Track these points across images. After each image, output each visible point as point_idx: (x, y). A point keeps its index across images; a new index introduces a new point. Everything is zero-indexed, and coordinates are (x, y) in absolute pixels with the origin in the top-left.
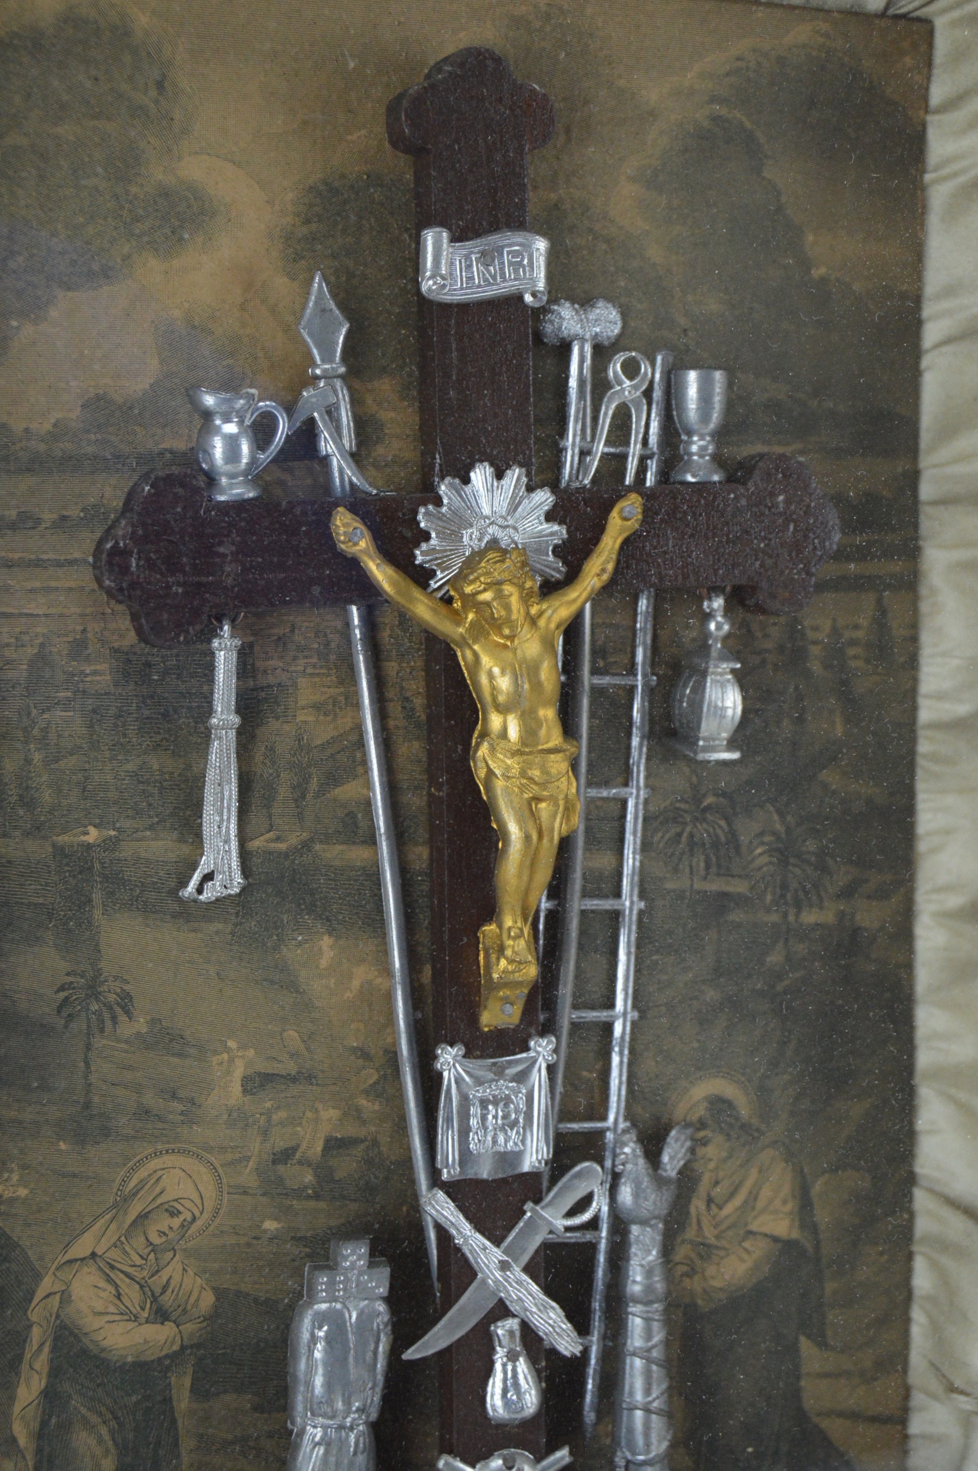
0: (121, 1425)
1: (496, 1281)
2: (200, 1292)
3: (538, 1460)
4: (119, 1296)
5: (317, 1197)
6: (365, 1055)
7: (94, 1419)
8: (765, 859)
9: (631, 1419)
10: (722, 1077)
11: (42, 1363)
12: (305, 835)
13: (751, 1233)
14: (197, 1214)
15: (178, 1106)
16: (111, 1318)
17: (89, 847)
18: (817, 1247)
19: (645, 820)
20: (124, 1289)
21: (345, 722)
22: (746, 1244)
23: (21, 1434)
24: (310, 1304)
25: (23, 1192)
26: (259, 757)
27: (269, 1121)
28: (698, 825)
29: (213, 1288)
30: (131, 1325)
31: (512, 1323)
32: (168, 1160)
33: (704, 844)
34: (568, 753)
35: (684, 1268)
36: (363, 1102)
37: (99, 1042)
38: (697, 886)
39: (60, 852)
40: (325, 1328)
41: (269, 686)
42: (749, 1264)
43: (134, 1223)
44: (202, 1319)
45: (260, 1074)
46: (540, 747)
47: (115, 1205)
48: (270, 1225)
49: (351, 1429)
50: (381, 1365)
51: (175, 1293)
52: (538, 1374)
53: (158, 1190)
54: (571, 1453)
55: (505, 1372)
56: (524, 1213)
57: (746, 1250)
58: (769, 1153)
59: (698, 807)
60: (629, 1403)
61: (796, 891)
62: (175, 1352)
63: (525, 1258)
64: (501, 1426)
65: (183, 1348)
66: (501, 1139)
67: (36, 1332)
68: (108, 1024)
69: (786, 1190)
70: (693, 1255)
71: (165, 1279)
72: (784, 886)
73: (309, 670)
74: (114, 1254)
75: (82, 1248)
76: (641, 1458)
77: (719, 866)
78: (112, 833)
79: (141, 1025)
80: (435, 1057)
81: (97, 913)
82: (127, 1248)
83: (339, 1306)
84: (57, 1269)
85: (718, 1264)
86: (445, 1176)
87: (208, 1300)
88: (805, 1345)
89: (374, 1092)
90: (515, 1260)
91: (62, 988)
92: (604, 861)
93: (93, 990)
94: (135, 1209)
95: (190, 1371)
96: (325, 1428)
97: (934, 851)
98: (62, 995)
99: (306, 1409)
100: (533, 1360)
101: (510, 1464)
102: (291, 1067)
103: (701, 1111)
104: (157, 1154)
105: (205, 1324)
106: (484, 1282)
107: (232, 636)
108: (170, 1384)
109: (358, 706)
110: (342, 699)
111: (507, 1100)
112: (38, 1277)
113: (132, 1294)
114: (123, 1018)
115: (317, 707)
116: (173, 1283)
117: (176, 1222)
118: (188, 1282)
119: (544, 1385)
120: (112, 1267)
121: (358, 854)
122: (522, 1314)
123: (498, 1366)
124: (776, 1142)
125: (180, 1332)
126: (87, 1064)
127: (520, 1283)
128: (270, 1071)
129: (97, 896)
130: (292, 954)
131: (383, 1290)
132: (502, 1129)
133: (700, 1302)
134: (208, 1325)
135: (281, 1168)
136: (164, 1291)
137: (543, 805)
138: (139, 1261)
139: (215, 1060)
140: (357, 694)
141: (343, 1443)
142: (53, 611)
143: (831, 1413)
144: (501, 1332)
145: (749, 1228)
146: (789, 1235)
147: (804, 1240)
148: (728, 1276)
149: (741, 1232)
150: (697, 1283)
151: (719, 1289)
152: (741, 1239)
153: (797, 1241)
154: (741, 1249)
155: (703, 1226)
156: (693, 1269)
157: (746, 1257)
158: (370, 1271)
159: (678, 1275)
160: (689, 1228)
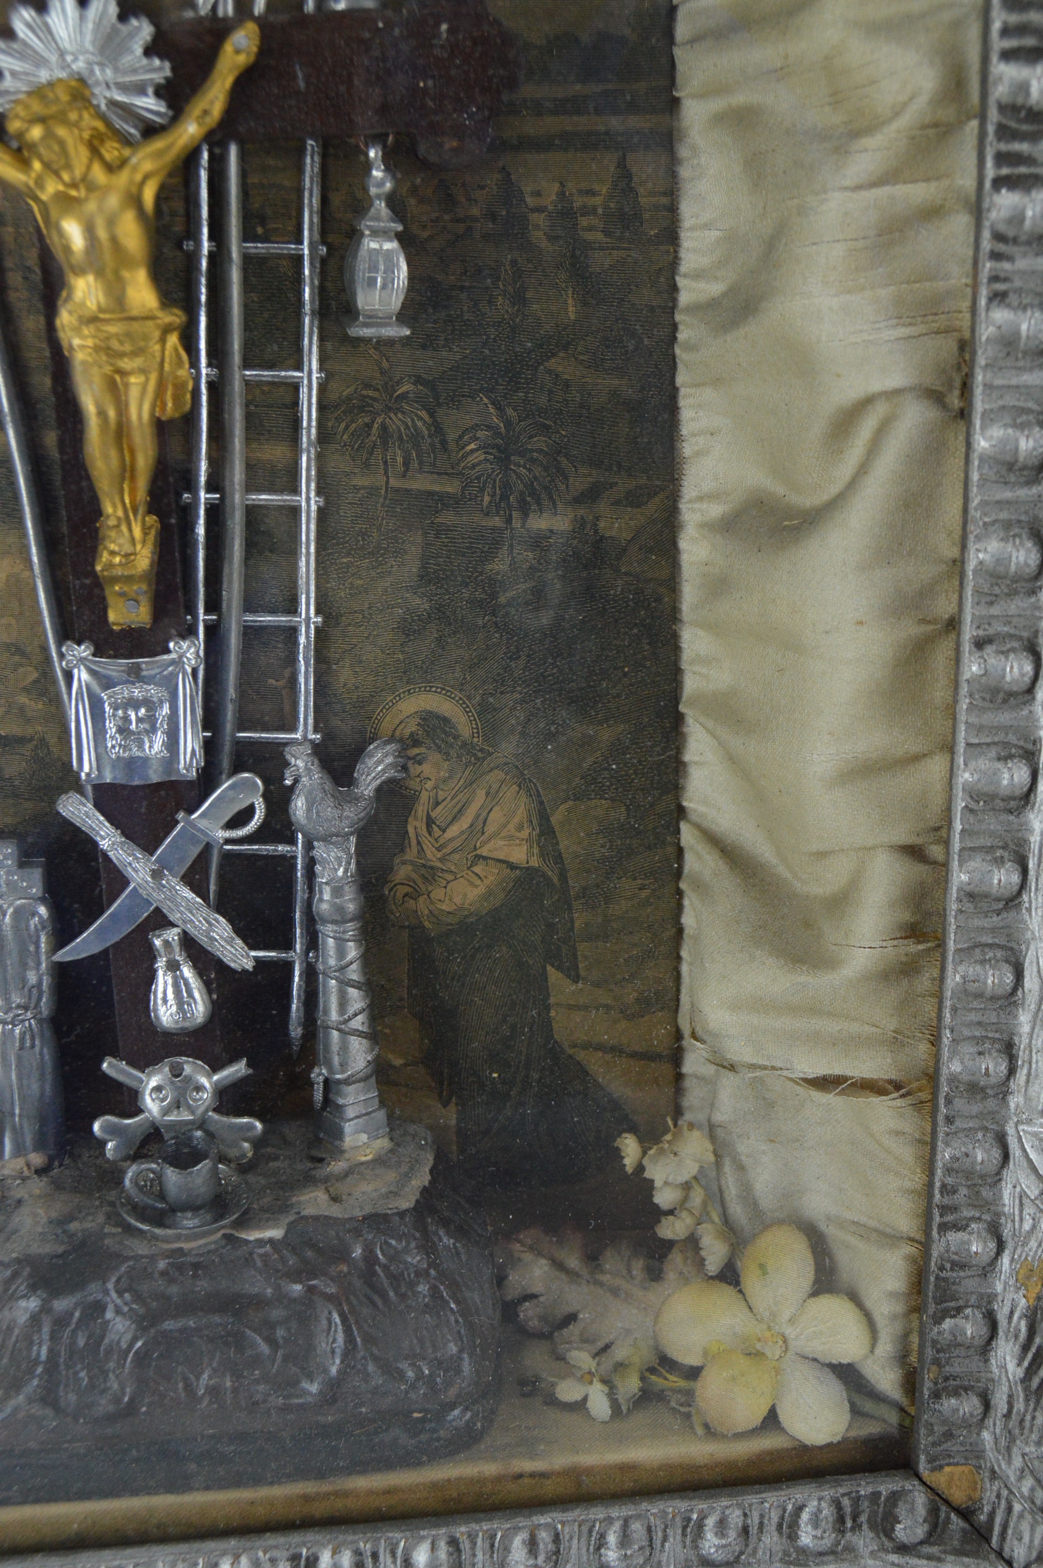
1: (150, 890)
3: (215, 1069)
8: (480, 456)
9: (327, 1037)
10: (436, 692)
13: (479, 857)
18: (563, 877)
19: (321, 408)
22: (476, 869)
28: (392, 415)
31: (172, 935)
33: (400, 438)
34: (159, 321)
35: (407, 889)
38: (393, 482)
42: (481, 890)
46: (125, 315)
49: (13, 1024)
50: (45, 964)
54: (249, 1065)
56: (177, 822)
57: (477, 875)
58: (499, 775)
59: (391, 396)
60: (323, 1021)
61: (522, 493)
63: (181, 869)
64: (168, 1034)
69: (521, 814)
70: (415, 876)
72: (507, 487)
76: (338, 1076)
77: (421, 463)
80: (63, 656)
85: (445, 887)
86: (82, 779)
88: (554, 975)
89: (34, 691)
90: (170, 868)
92: (274, 452)
97: (698, 454)
100: (201, 972)
101: (177, 1072)
103: (412, 727)
106: (136, 891)
119: (215, 996)
122: (182, 925)
123: (160, 973)
124: (505, 764)
127: (179, 892)
131: (38, 890)
133: (427, 924)
137: (133, 380)
141: (8, 1037)
143: (587, 1046)
144: (158, 942)
145: (478, 852)
146: (528, 862)
147: (546, 869)
148: (458, 900)
149: (469, 856)
150: (422, 905)
151: (448, 913)
152: (469, 863)
153: (536, 870)
154: (470, 873)
155: (425, 848)
156: (415, 889)
157: (478, 882)
158: (20, 871)
159: (399, 895)
160: (408, 850)
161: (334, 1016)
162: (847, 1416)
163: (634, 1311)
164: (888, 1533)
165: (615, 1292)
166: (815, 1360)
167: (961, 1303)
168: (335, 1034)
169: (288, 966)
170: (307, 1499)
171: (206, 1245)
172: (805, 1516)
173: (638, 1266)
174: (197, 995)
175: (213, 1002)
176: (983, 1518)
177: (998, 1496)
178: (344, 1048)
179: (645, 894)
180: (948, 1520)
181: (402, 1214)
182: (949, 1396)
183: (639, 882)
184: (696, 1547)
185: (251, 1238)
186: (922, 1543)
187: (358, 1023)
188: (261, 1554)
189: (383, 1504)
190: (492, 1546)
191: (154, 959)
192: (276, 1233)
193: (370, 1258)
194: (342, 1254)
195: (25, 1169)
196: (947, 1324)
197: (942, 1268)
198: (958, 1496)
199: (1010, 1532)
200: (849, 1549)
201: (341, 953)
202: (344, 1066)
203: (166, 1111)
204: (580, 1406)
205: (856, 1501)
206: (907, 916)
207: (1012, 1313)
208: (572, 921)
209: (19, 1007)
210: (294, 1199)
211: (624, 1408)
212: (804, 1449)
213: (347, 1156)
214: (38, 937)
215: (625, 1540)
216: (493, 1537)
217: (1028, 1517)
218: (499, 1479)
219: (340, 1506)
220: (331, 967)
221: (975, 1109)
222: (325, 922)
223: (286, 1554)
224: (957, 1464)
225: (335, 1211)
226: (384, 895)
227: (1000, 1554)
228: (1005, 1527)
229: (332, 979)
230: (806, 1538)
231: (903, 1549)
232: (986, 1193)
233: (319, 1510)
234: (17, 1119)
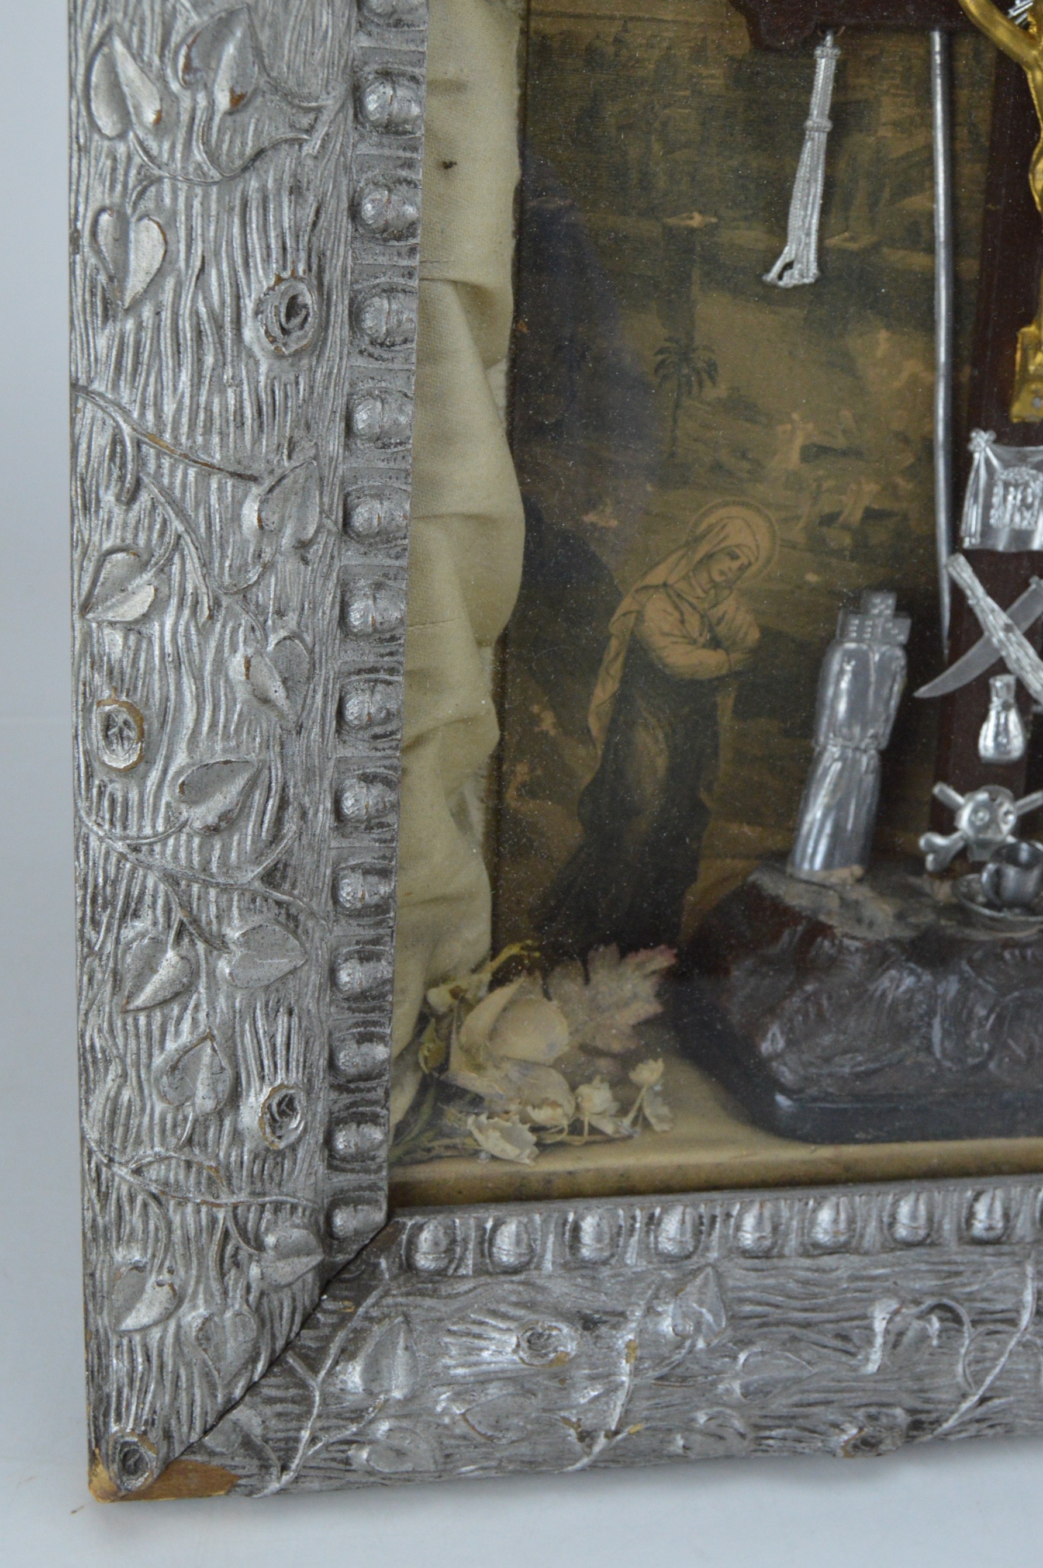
0: (674, 731)
1: (1000, 641)
2: (749, 628)
3: (1017, 797)
4: (682, 622)
5: (853, 558)
6: (906, 441)
7: (653, 721)
11: (617, 669)
12: (875, 239)
14: (753, 559)
15: (746, 465)
16: (674, 639)
17: (692, 231)
20: (687, 617)
21: (920, 140)
23: (594, 725)
24: (841, 643)
25: (614, 523)
26: (842, 165)
27: (819, 486)
30: (689, 648)
31: (1010, 679)
32: (734, 511)
36: (900, 481)
37: (686, 402)
39: (670, 233)
40: (853, 663)
41: (858, 102)
43: (701, 562)
44: (748, 650)
45: (815, 445)
47: (687, 544)
48: (812, 578)
49: (865, 751)
50: (894, 703)
51: (728, 625)
52: (1025, 724)
53: (722, 536)
55: (998, 718)
56: (1028, 585)
63: (1026, 625)
64: (987, 765)
66: (1017, 518)
67: (614, 643)
68: (695, 389)
71: (720, 614)
73: (892, 91)
74: (682, 586)
75: (656, 577)
78: (714, 220)
79: (720, 391)
80: (969, 440)
81: (695, 289)
82: (693, 582)
83: (865, 647)
84: (637, 591)
86: (966, 543)
87: (754, 635)
89: (910, 473)
90: (1018, 624)
91: (661, 351)
93: (685, 355)
94: (703, 549)
95: (733, 694)
96: (844, 748)
98: (660, 357)
99: (828, 731)
101: (994, 798)
102: (841, 442)
104: (726, 504)
105: (749, 656)
106: (989, 641)
107: (834, 46)
108: (716, 702)
109: (931, 126)
110: (918, 119)
111: (1026, 485)
112: (619, 596)
113: (694, 623)
114: (708, 383)
115: (895, 124)
116: (727, 616)
117: (735, 565)
118: (740, 617)
119: (1030, 736)
120: (679, 595)
121: (918, 260)
122: (1018, 672)
123: (993, 714)
125: (729, 659)
126: (675, 421)
127: (1020, 645)
128: (825, 444)
129: (696, 274)
130: (854, 343)
131: (903, 638)
132: (1020, 510)
134: (751, 657)
135: (824, 530)
136: (719, 623)
138: (702, 595)
139: (780, 429)
140: (932, 116)
141: (856, 762)
142: (680, 18)
144: (996, 686)
158: (894, 620)
175: (1027, 742)
191: (991, 699)
214: (895, 679)
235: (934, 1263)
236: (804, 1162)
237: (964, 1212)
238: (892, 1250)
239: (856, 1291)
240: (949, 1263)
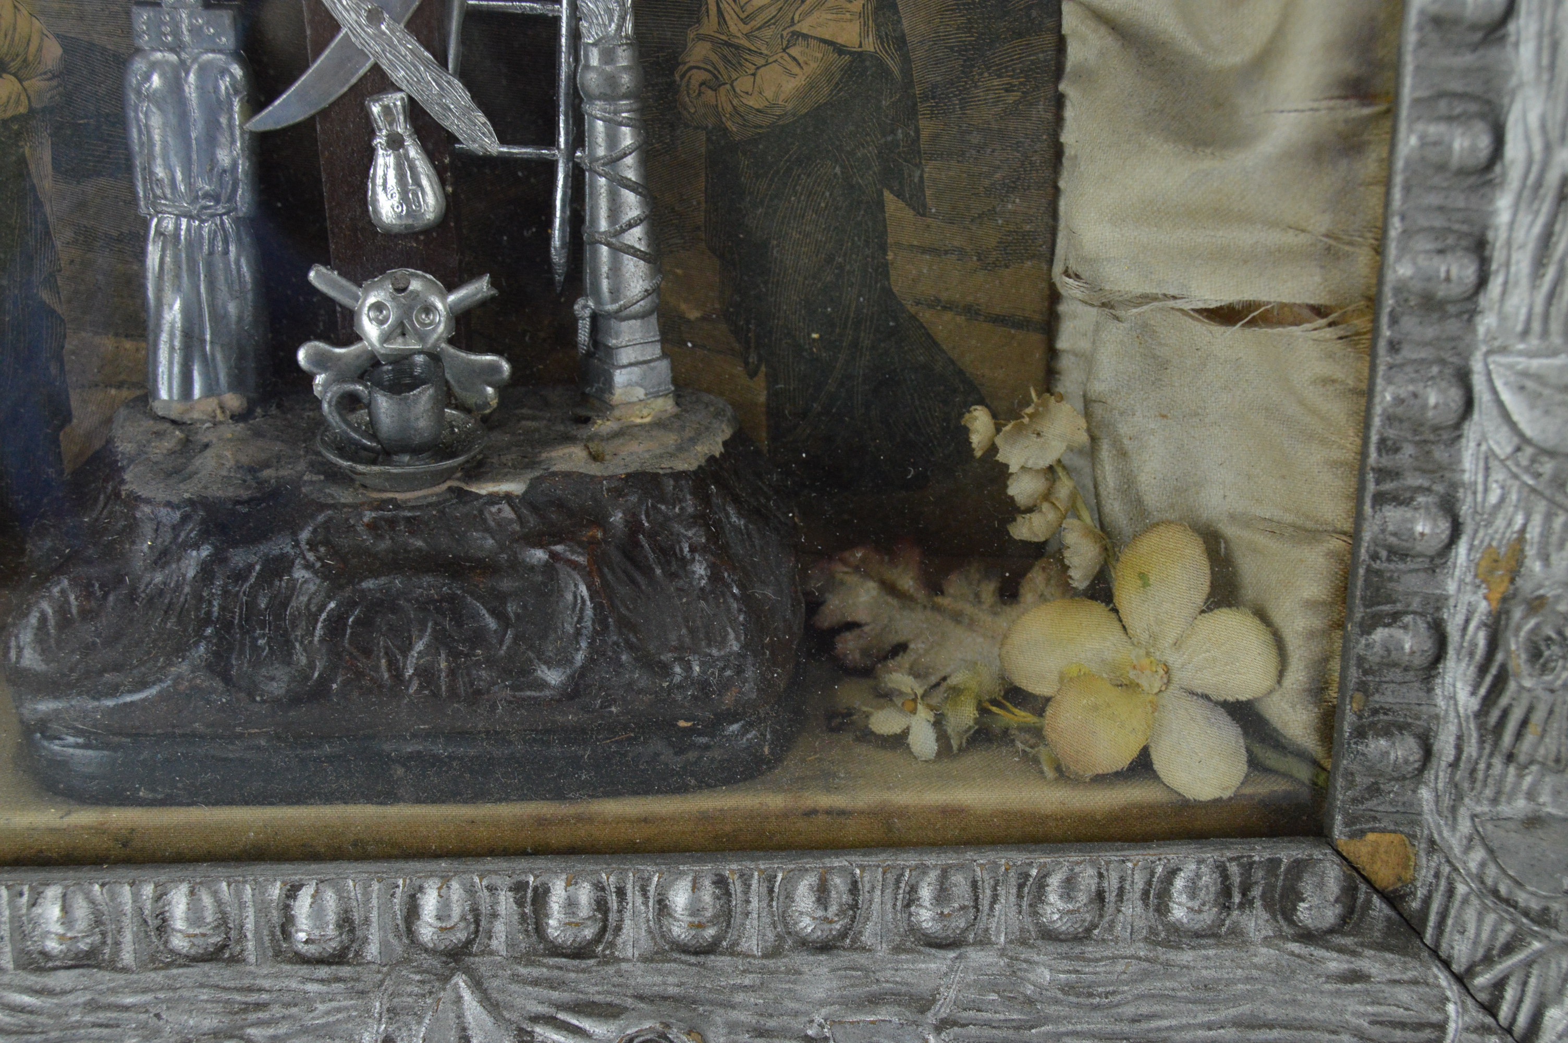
1: (365, 38)
2: (42, 40)
3: (451, 287)
9: (595, 255)
13: (797, 35)
18: (907, 69)
22: (794, 51)
29: (57, 36)
31: (396, 100)
35: (705, 76)
42: (801, 80)
44: (50, 75)
49: (202, 219)
50: (240, 144)
51: (9, 37)
54: (493, 283)
57: (794, 59)
60: (589, 235)
62: (22, 115)
63: (406, 13)
64: (391, 236)
65: (32, 111)
70: (714, 58)
85: (754, 75)
87: (53, 51)
90: (389, 11)
95: (48, 143)
99: (146, 190)
100: (431, 155)
101: (402, 286)
105: (54, 83)
106: (349, 40)
108: (23, 154)
118: (23, 24)
119: (450, 189)
122: (408, 89)
125: (25, 90)
133: (729, 124)
134: (59, 85)
141: (193, 236)
143: (935, 304)
144: (376, 109)
145: (796, 28)
146: (860, 46)
147: (883, 55)
148: (769, 94)
149: (785, 33)
150: (723, 98)
151: (758, 110)
152: (785, 43)
153: (872, 56)
154: (786, 57)
155: (727, 18)
156: (717, 78)
157: (796, 70)
158: (205, 13)
159: (695, 83)
160: (705, 19)
161: (603, 225)
162: (1240, 768)
163: (980, 640)
164: (1288, 915)
165: (957, 617)
166: (1206, 697)
167: (1399, 607)
168: (604, 250)
169: (550, 167)
170: (541, 822)
171: (425, 497)
172: (1179, 883)
173: (988, 590)
174: (425, 182)
175: (446, 196)
176: (1415, 905)
177: (1437, 875)
178: (616, 270)
179: (1011, 98)
180: (1368, 903)
181: (678, 476)
182: (1377, 735)
183: (1006, 80)
184: (1035, 914)
185: (483, 492)
186: (1331, 931)
187: (636, 237)
188: (477, 879)
189: (638, 835)
190: (771, 891)
191: (372, 134)
192: (515, 487)
193: (634, 526)
194: (600, 521)
195: (218, 412)
196: (1380, 634)
197: (1375, 557)
198: (1384, 874)
199: (1450, 922)
200: (1236, 932)
201: (612, 139)
202: (615, 293)
203: (386, 338)
204: (899, 741)
205: (1248, 868)
206: (1348, 67)
207: (1467, 621)
208: (917, 131)
209: (206, 196)
210: (544, 455)
211: (955, 743)
212: (1185, 806)
213: (617, 413)
214: (232, 105)
215: (942, 895)
216: (771, 879)
217: (1475, 901)
218: (785, 815)
219: (582, 833)
220: (598, 159)
221: (1430, 332)
222: (592, 98)
223: (508, 881)
224: (1383, 831)
225: (594, 469)
226: (675, 81)
227: (1434, 952)
228: (1443, 916)
229: (601, 175)
230: (1178, 913)
231: (1307, 936)
232: (1440, 454)
233: (556, 836)
234: (208, 348)
235: (225, 989)
236: (52, 830)
237: (276, 916)
238: (168, 966)
239: (94, 1025)
240: (250, 990)
